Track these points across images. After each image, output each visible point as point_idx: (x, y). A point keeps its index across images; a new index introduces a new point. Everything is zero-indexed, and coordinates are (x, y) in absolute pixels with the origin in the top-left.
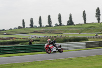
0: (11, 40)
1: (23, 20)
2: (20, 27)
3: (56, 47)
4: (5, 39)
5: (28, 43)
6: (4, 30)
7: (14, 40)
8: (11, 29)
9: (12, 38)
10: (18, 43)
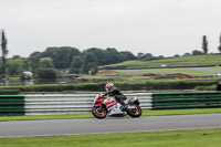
0: (177, 80)
1: (204, 37)
2: (196, 53)
3: (123, 104)
4: (163, 77)
5: (215, 86)
6: (161, 57)
7: (184, 80)
8: (177, 56)
9: (180, 75)
10: (192, 86)
